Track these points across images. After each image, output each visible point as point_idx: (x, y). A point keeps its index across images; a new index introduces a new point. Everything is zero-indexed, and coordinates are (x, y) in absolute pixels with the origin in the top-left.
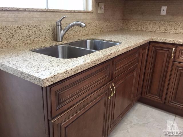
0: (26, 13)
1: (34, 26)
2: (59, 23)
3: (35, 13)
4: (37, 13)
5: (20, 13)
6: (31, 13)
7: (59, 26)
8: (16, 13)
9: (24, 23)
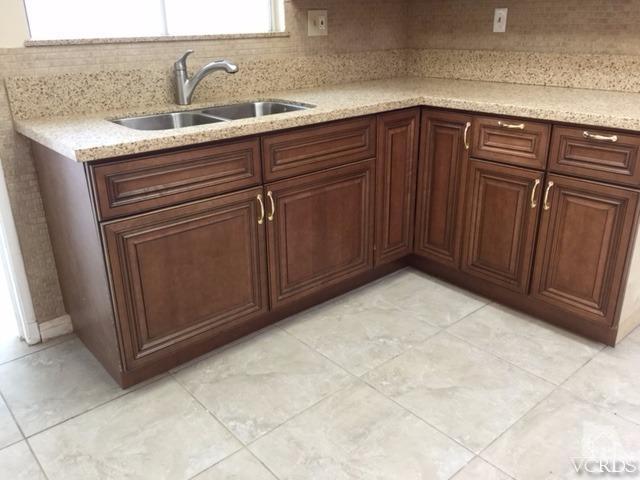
0: (109, 47)
1: (127, 72)
2: (181, 66)
3: (129, 46)
4: (134, 46)
5: (98, 47)
6: (121, 46)
7: (182, 72)
8: (89, 48)
9: (106, 67)
